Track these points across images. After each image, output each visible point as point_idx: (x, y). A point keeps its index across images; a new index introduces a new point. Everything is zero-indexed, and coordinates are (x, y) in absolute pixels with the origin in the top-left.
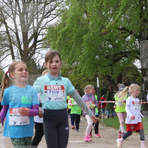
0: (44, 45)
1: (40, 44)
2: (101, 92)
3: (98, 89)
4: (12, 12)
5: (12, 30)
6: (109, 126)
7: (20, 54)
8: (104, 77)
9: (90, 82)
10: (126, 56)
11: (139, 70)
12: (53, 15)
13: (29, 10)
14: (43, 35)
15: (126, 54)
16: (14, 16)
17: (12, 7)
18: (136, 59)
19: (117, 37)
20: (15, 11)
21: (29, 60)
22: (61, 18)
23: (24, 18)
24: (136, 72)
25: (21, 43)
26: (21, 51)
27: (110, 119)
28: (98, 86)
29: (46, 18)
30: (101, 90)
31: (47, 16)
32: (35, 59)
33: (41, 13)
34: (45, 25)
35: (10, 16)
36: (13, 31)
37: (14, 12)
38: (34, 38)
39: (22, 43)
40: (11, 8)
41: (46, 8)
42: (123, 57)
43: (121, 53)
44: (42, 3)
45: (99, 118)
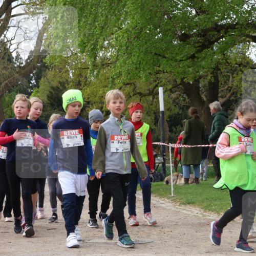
1: (21, 4)
2: (168, 121)
3: (161, 115)
8: (176, 86)
9: (143, 98)
15: (229, 30)
18: (253, 44)
28: (162, 108)
30: (170, 117)
32: (8, 41)
42: (222, 37)
45: (164, 183)
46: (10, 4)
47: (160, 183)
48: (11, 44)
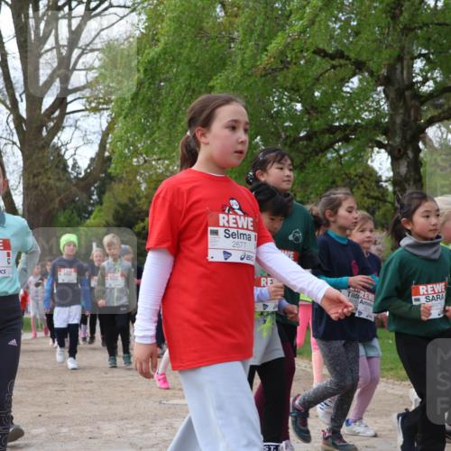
0: (90, 103)
1: (79, 98)
7: (14, 131)
10: (346, 140)
11: (386, 181)
15: (348, 132)
18: (376, 149)
19: (318, 79)
21: (43, 147)
22: (144, 17)
24: (375, 188)
25: (17, 95)
26: (18, 120)
32: (62, 145)
39: (20, 95)
42: (338, 141)
43: (332, 130)
46: (66, 98)
48: (67, 150)
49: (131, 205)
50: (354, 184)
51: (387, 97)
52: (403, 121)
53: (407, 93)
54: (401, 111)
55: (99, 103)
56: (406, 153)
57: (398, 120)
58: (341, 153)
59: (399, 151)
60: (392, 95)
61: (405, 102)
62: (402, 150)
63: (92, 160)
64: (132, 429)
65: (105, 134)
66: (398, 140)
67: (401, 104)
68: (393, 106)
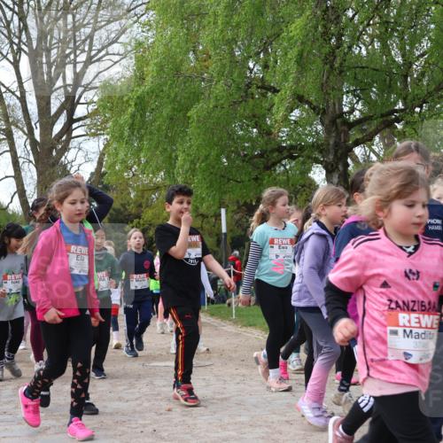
0: (90, 129)
1: (82, 126)
2: (231, 244)
3: (223, 237)
4: (11, 47)
5: (10, 91)
6: (250, 326)
7: (31, 152)
8: (239, 208)
9: (205, 220)
10: (292, 158)
12: (114, 54)
13: (54, 41)
14: (88, 104)
15: (292, 151)
16: (14, 58)
17: (10, 35)
18: (315, 165)
19: (269, 110)
20: (18, 45)
21: (54, 165)
22: (133, 60)
23: (41, 63)
25: (33, 124)
26: (34, 143)
27: (252, 308)
28: (224, 230)
29: (95, 62)
30: (232, 239)
31: (98, 57)
32: (68, 163)
33: (83, 51)
34: (94, 79)
35: (5, 57)
36: (13, 93)
37: (15, 47)
38: (65, 112)
39: (35, 124)
40: (9, 38)
41: (95, 38)
42: (285, 158)
43: (280, 149)
44: (84, 26)
45: (226, 305)
46: (71, 125)
47: (221, 305)
48: (72, 166)
49: (122, 209)
50: (298, 192)
51: (323, 124)
52: (335, 142)
53: (338, 121)
54: (334, 135)
55: (98, 130)
56: (337, 167)
57: (331, 142)
58: (288, 167)
59: (332, 166)
60: (327, 122)
61: (337, 128)
62: (335, 165)
63: (92, 174)
64: (120, 385)
65: (102, 154)
66: (331, 157)
67: (334, 129)
68: (327, 131)
